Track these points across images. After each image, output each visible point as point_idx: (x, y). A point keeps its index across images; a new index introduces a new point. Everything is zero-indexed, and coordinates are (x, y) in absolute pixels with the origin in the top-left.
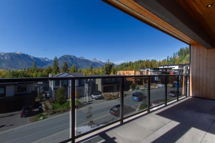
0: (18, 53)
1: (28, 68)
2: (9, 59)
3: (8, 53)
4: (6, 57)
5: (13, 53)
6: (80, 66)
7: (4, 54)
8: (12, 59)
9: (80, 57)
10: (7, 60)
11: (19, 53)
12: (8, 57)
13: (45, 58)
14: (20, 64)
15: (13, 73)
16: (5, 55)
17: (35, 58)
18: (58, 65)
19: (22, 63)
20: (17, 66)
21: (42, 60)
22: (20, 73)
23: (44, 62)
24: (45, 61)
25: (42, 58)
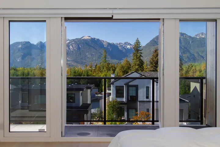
0: (86, 37)
1: (96, 64)
2: (75, 50)
3: (74, 40)
4: (71, 46)
5: (79, 39)
6: (196, 54)
7: (69, 41)
8: (79, 48)
9: (197, 35)
10: (72, 51)
11: (88, 38)
12: (74, 45)
13: (126, 43)
14: (88, 58)
15: (75, 72)
16: (70, 43)
17: (109, 44)
18: (141, 56)
19: (91, 55)
20: (85, 61)
21: (120, 48)
22: (83, 73)
23: (124, 51)
24: (125, 49)
25: (120, 43)
